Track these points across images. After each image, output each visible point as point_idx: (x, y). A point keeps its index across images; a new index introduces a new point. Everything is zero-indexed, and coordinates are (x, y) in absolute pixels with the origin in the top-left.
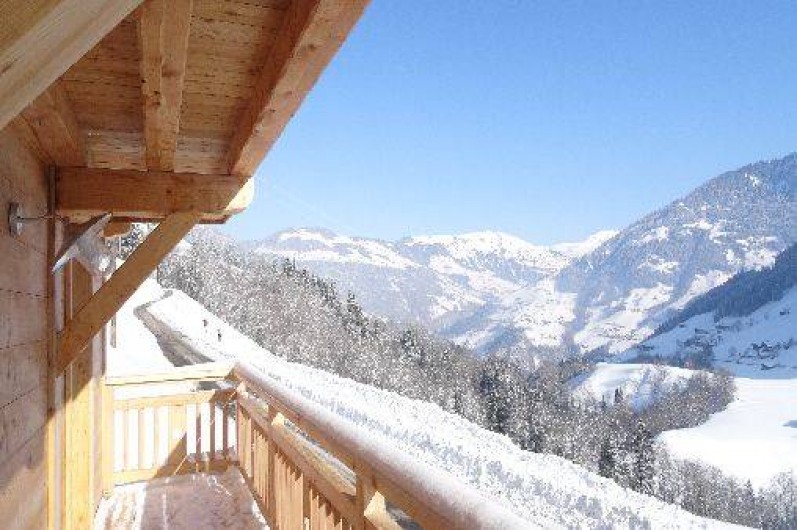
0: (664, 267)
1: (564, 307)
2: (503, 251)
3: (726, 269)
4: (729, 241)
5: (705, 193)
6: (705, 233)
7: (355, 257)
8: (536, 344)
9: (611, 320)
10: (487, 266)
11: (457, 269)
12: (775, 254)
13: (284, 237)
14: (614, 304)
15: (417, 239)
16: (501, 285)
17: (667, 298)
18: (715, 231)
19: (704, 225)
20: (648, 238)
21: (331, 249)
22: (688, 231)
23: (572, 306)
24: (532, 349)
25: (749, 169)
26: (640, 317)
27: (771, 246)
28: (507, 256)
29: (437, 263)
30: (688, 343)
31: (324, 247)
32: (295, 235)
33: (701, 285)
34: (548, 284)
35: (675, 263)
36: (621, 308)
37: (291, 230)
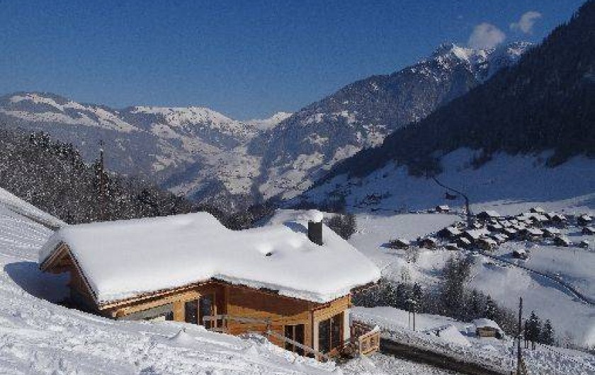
0: (320, 140)
1: (252, 167)
2: (209, 123)
3: (357, 145)
4: (358, 127)
5: (346, 93)
6: (345, 119)
7: (86, 120)
8: (233, 192)
9: (284, 176)
10: (197, 133)
11: (173, 134)
12: (384, 135)
13: (17, 99)
14: (287, 165)
15: (141, 109)
16: (208, 148)
17: (320, 162)
18: (351, 120)
19: (345, 114)
20: (310, 120)
21: (62, 112)
22: (335, 118)
23: (259, 166)
24: (230, 196)
25: (373, 78)
26: (303, 174)
27: (382, 131)
28: (212, 126)
29: (157, 129)
30: (332, 194)
31: (55, 110)
32: (27, 98)
33: (342, 154)
34: (243, 150)
35: (326, 139)
36: (291, 168)
37: (22, 94)
